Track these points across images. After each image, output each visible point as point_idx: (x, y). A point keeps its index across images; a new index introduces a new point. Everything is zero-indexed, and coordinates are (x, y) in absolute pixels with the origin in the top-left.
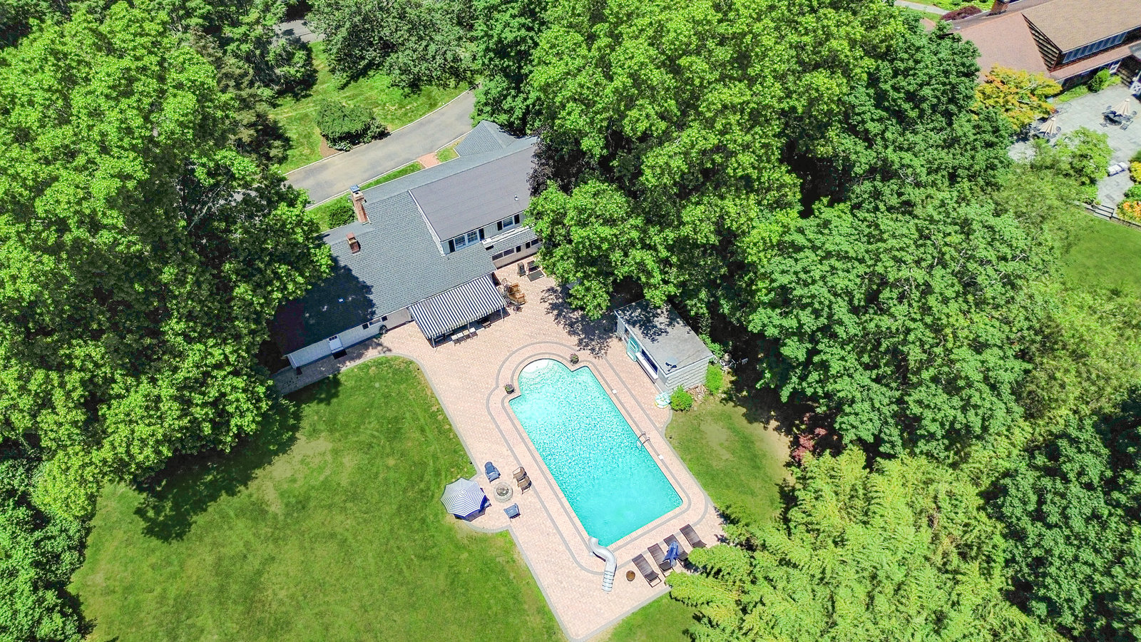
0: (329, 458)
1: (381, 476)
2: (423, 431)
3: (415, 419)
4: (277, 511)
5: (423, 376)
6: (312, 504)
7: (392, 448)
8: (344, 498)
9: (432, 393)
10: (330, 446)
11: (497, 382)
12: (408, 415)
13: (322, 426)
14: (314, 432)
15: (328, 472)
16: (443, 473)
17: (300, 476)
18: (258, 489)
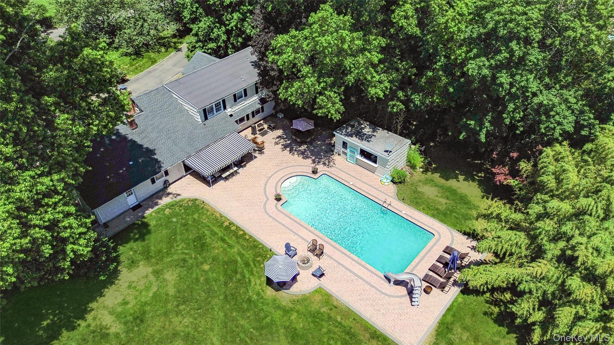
0: (152, 278)
1: (202, 279)
2: (223, 240)
3: (214, 233)
4: (118, 331)
5: (209, 206)
6: (149, 316)
7: (202, 258)
8: (175, 303)
9: (220, 214)
10: (150, 269)
11: (267, 197)
12: (206, 232)
13: (138, 257)
14: (133, 263)
15: (154, 289)
16: (252, 263)
17: (130, 298)
18: (94, 319)
